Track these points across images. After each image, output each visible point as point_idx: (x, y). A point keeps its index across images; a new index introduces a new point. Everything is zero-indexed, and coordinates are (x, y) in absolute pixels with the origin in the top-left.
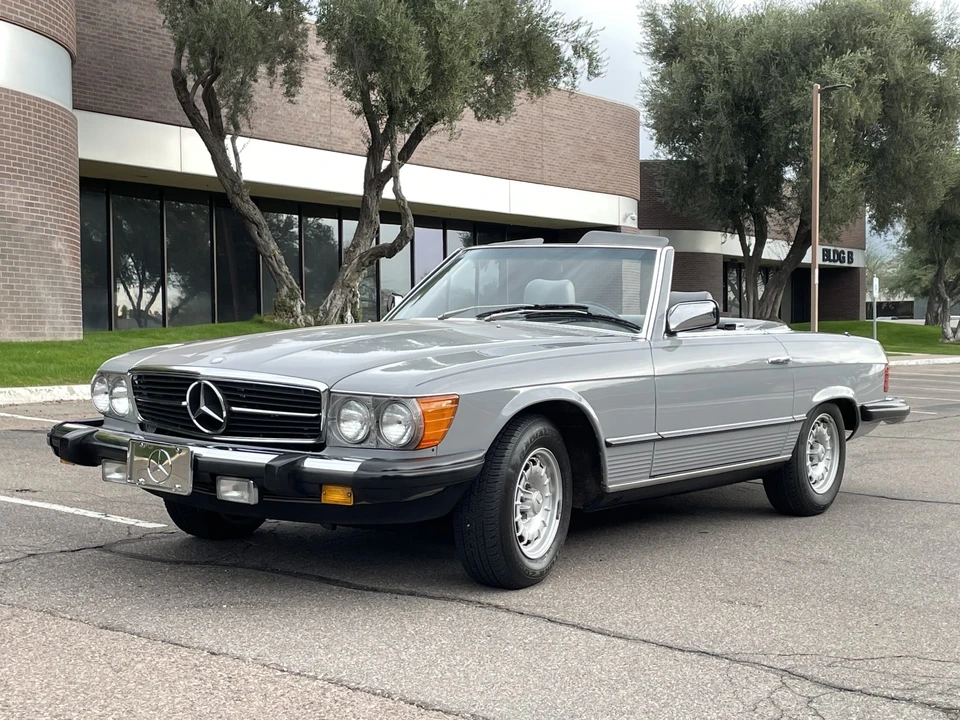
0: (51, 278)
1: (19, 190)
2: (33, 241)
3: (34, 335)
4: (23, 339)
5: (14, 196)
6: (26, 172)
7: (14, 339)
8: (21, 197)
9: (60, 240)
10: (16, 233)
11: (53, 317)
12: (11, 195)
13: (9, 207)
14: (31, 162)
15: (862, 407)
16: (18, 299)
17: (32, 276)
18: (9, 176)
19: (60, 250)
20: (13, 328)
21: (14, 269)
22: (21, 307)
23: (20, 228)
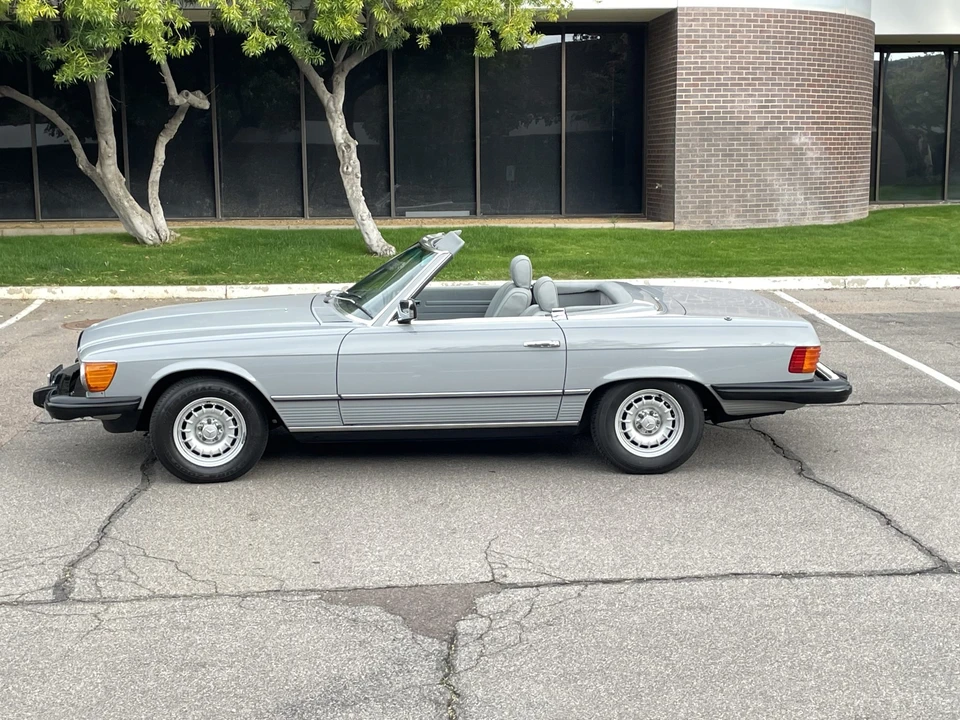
0: (788, 169)
1: (751, 96)
2: (766, 139)
3: (764, 221)
4: (749, 226)
5: (746, 101)
6: (761, 79)
7: (739, 226)
8: (753, 101)
9: (805, 134)
10: (747, 134)
11: (789, 205)
12: (742, 101)
13: (740, 112)
14: (767, 69)
15: (712, 386)
16: (744, 191)
17: (763, 170)
18: (741, 85)
19: (805, 144)
20: (738, 216)
21: (741, 165)
22: (749, 198)
23: (751, 129)
